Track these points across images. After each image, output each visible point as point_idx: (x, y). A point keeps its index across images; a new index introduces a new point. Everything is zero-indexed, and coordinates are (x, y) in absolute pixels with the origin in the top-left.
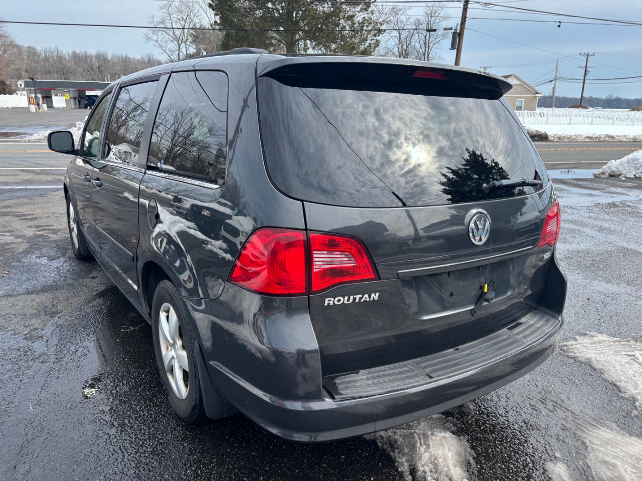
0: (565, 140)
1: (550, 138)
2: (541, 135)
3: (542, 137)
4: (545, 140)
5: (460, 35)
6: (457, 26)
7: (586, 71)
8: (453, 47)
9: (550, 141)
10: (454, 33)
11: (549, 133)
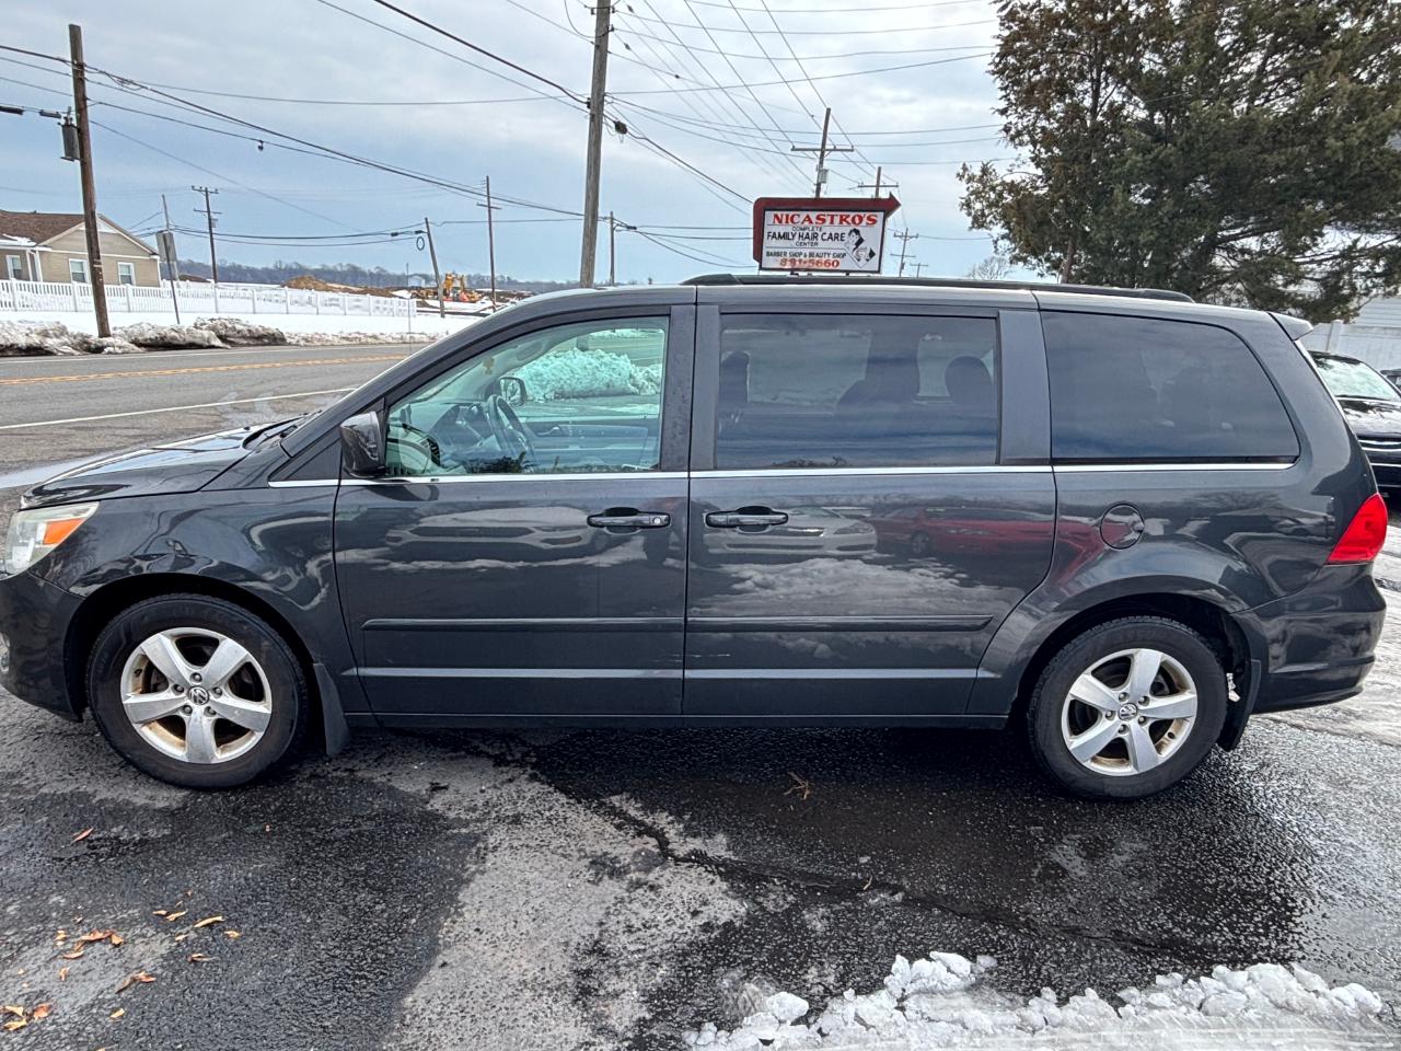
0: (316, 343)
1: (288, 340)
2: (273, 335)
3: (275, 339)
4: (280, 342)
5: (82, 132)
6: (69, 113)
7: (210, 219)
8: (70, 155)
9: (290, 344)
10: (67, 127)
11: (285, 331)
